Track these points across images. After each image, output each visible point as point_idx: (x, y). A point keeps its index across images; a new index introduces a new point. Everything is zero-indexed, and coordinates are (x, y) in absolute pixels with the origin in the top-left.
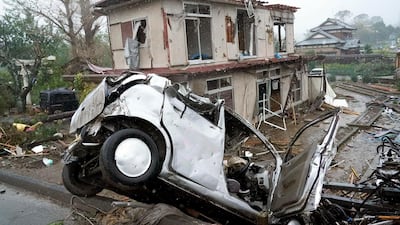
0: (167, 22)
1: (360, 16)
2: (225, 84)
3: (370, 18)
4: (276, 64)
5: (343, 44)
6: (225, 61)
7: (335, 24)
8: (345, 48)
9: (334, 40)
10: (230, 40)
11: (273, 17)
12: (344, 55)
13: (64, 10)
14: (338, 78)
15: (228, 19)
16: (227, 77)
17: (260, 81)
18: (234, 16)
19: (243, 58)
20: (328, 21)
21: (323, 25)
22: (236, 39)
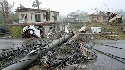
0: (31, 15)
1: (82, 11)
2: (43, 27)
3: (85, 12)
4: (54, 23)
5: (75, 19)
6: (43, 23)
7: (73, 14)
8: (75, 20)
9: (73, 18)
10: (44, 18)
11: (54, 14)
12: (75, 22)
13: (2, 7)
14: (72, 27)
15: (44, 14)
16: (43, 26)
17: (50, 27)
18: (45, 14)
19: (47, 22)
20: (72, 13)
21: (70, 14)
22: (46, 18)
